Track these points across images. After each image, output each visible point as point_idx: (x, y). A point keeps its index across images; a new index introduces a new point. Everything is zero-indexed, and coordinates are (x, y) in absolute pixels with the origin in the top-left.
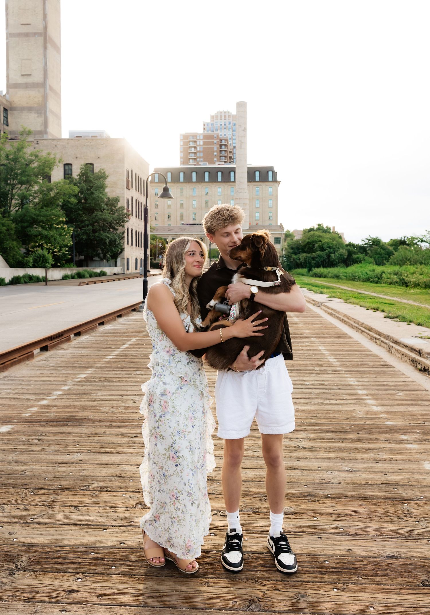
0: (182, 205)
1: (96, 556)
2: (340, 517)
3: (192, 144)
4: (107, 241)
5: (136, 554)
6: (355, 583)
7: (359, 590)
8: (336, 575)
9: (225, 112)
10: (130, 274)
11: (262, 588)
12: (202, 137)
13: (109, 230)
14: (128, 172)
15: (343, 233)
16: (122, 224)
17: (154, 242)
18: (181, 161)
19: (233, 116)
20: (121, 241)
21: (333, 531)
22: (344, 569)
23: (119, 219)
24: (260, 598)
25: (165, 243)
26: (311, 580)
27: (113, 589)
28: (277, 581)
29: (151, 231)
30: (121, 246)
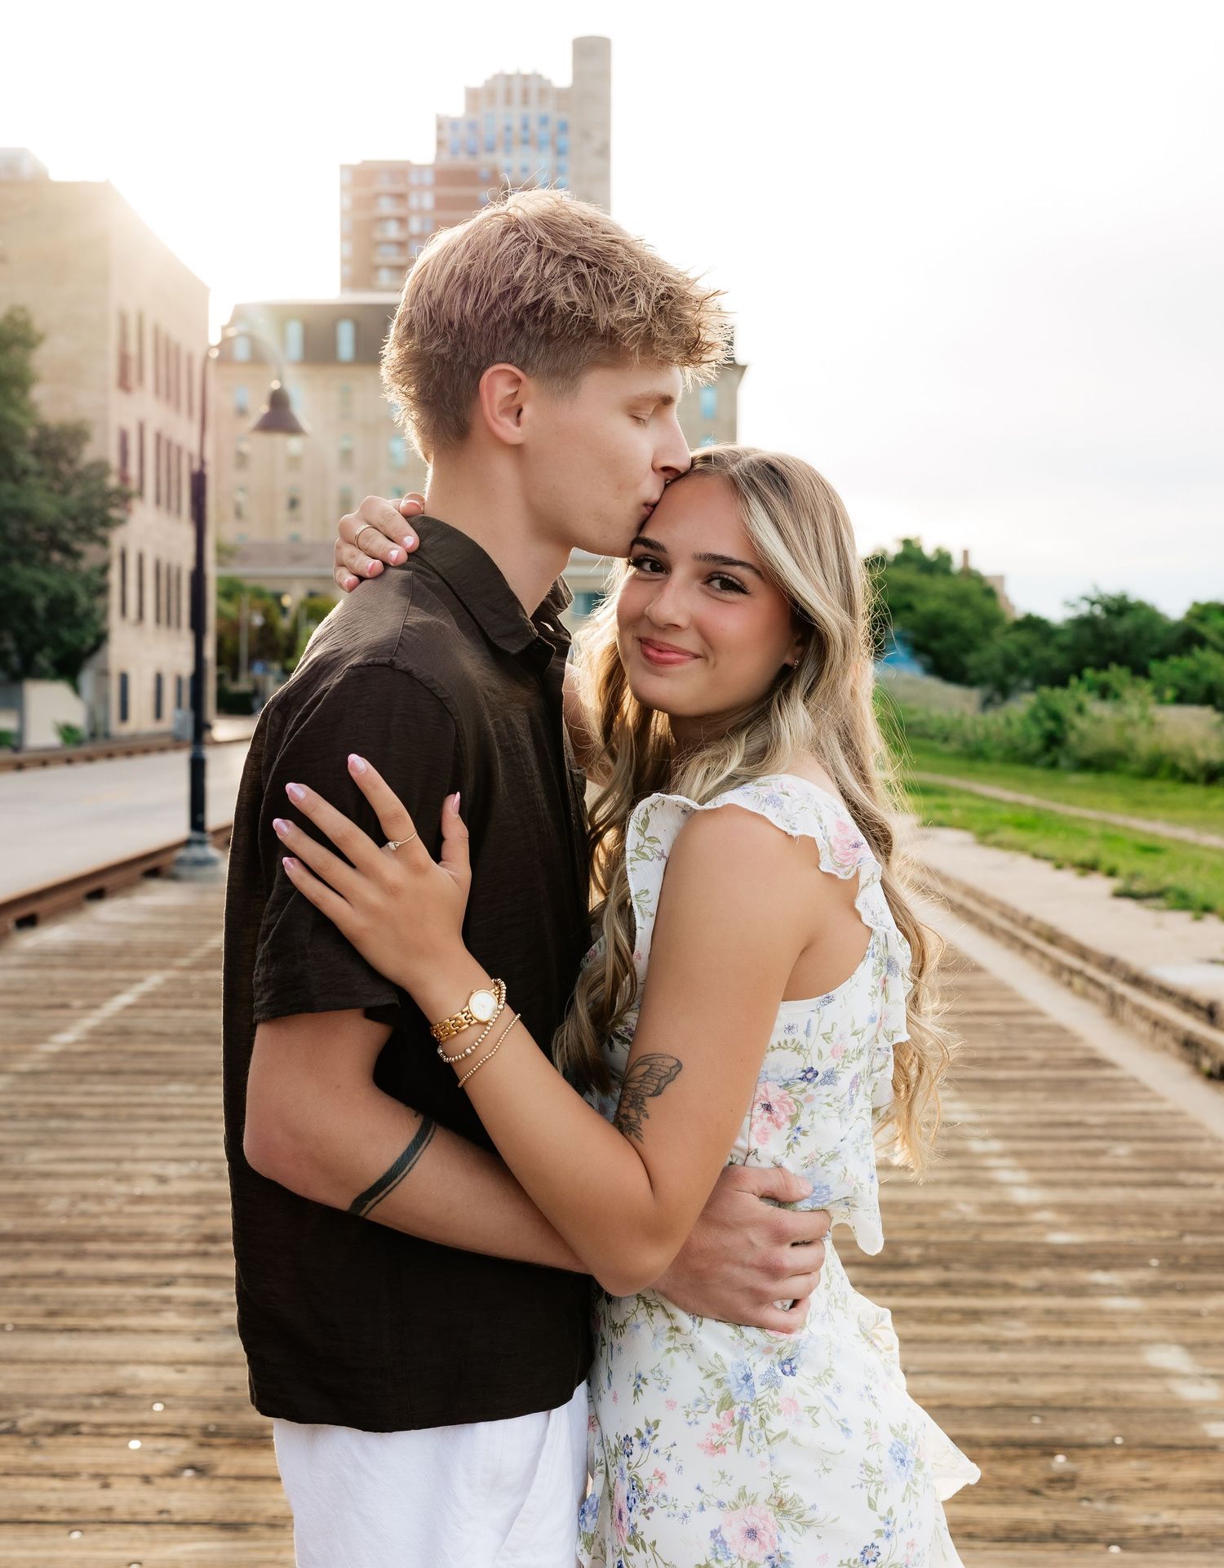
0: (347, 455)
3: (386, 207)
4: (40, 603)
9: (526, 78)
10: (134, 737)
12: (429, 178)
13: (47, 560)
14: (123, 320)
15: (1001, 578)
16: (101, 531)
17: (230, 609)
18: (343, 277)
19: (562, 94)
20: (99, 602)
23: (89, 512)
25: (275, 611)
29: (220, 563)
30: (96, 624)
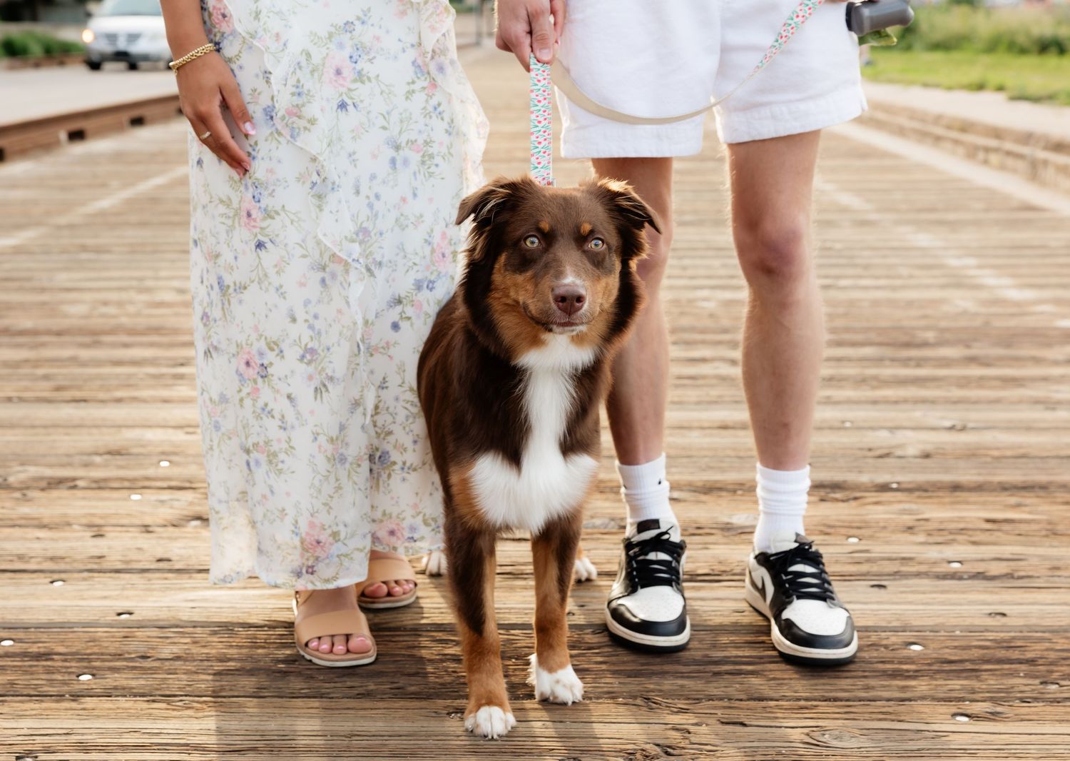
1: (19, 648)
2: (946, 534)
5: (176, 640)
6: (1036, 699)
7: (1057, 718)
8: (959, 678)
11: (676, 719)
21: (923, 568)
22: (988, 661)
24: (669, 747)
26: (863, 694)
27: (83, 734)
28: (730, 699)
